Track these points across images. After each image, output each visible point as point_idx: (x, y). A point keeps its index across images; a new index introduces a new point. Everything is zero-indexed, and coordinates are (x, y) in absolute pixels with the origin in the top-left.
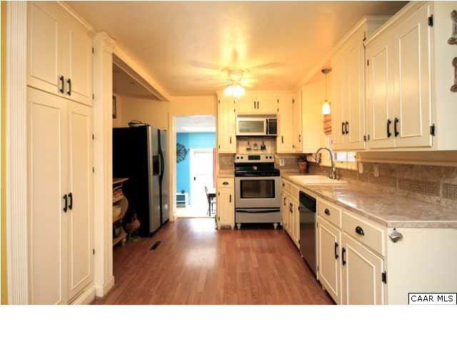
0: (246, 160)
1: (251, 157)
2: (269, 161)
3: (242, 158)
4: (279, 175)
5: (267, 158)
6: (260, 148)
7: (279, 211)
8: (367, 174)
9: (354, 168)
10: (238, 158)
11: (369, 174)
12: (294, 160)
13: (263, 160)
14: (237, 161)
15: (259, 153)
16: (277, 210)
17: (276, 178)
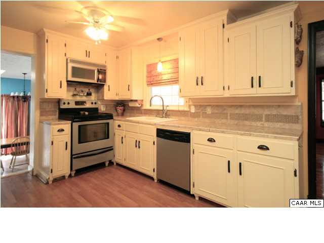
0: (73, 106)
1: (77, 103)
2: (94, 106)
3: (69, 103)
4: (112, 118)
5: (92, 103)
6: (85, 94)
7: (112, 149)
8: (200, 112)
9: (186, 109)
10: (64, 104)
11: (202, 112)
12: (112, 106)
13: (88, 105)
14: (63, 107)
15: (84, 99)
16: (111, 149)
17: (110, 121)
